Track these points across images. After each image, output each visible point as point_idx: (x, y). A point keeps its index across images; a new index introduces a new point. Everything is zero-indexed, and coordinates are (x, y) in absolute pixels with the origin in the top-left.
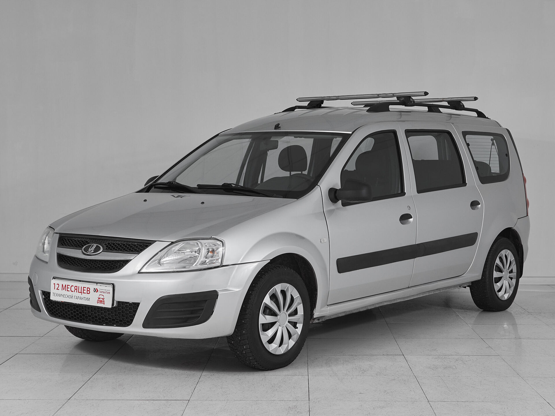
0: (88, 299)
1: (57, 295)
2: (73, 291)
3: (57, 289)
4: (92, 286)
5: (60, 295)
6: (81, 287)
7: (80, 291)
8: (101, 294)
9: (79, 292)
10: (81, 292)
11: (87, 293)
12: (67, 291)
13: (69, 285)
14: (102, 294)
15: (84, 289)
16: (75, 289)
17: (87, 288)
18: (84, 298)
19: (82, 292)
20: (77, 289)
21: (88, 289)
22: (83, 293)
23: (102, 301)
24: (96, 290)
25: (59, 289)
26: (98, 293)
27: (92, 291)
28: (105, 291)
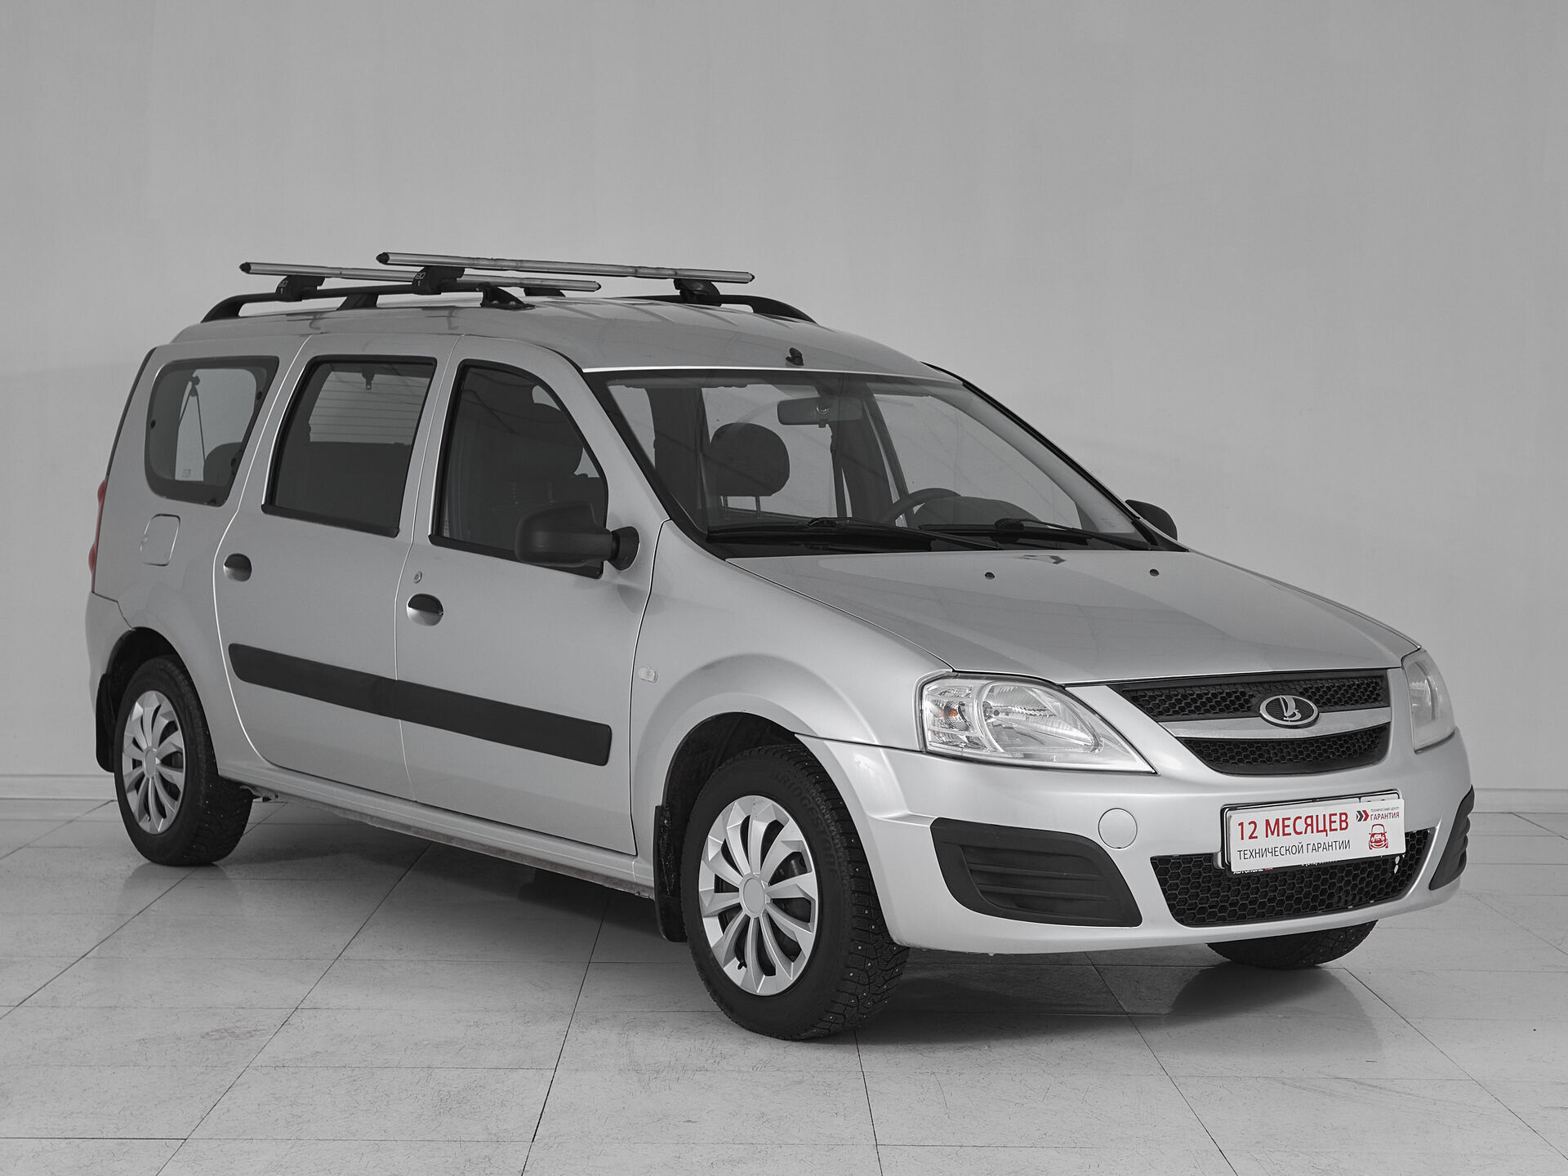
0: (1346, 845)
1: (1254, 854)
2: (1301, 833)
3: (1251, 837)
4: (1352, 807)
5: (1262, 853)
6: (1324, 815)
7: (1321, 828)
8: (1377, 822)
9: (1318, 831)
10: (1325, 830)
11: (1341, 829)
12: (1284, 834)
13: (1289, 819)
14: (1380, 821)
15: (1333, 818)
16: (1308, 825)
17: (1341, 814)
18: (1334, 844)
19: (1328, 828)
20: (1312, 825)
21: (1344, 817)
22: (1331, 830)
23: (1380, 841)
24: (1363, 816)
25: (1256, 837)
26: (1370, 822)
27: (1352, 819)
28: (1386, 812)
